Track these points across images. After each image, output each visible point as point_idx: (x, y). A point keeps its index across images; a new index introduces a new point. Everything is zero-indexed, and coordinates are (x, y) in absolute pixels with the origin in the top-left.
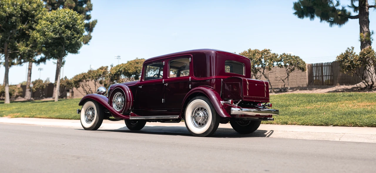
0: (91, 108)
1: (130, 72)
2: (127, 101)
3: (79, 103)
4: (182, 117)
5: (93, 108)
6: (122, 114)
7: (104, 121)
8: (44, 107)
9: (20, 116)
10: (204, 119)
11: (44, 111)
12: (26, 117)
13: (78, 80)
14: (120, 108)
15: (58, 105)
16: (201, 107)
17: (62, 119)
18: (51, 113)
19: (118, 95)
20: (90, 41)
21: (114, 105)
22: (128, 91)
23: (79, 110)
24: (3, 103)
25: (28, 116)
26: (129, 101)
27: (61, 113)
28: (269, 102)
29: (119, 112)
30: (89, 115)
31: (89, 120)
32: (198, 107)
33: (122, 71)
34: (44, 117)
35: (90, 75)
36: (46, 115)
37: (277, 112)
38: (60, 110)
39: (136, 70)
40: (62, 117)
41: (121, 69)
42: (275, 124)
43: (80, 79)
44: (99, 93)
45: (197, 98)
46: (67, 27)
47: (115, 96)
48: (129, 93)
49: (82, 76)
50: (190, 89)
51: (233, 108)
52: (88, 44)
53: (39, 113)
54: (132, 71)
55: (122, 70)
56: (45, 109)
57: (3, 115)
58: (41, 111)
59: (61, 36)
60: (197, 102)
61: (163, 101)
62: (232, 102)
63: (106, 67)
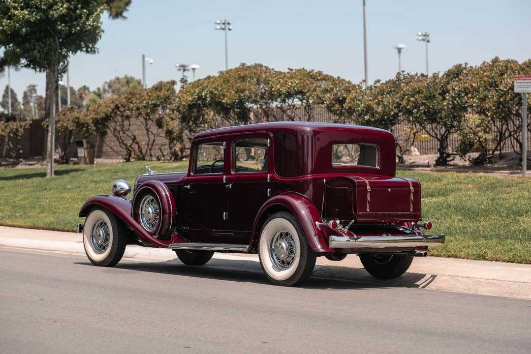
0: (102, 223)
1: (224, 101)
2: (164, 212)
3: (79, 211)
4: (255, 249)
5: (105, 224)
6: (156, 237)
8: (20, 197)
10: (290, 254)
11: (21, 207)
13: (101, 117)
14: (153, 226)
15: (52, 191)
16: (286, 232)
17: (59, 230)
18: (35, 214)
19: (149, 201)
20: (127, 8)
21: (143, 220)
22: (165, 192)
23: (80, 224)
26: (168, 212)
27: (58, 214)
28: (421, 220)
29: (152, 234)
30: (100, 235)
31: (101, 247)
32: (281, 232)
33: (206, 97)
34: (20, 224)
35: (131, 103)
36: (24, 219)
37: (441, 239)
38: (55, 208)
39: (239, 97)
40: (58, 227)
41: (203, 94)
42: (463, 258)
43: (106, 114)
44: (117, 194)
45: (278, 215)
47: (143, 203)
48: (167, 197)
49: (113, 106)
50: (270, 197)
51: (333, 237)
52: (125, 18)
53: (9, 214)
54: (229, 99)
55: (206, 95)
56: (23, 203)
58: (13, 207)
59: (47, 16)
60: (278, 223)
61: (224, 217)
62: (335, 225)
63: (170, 82)
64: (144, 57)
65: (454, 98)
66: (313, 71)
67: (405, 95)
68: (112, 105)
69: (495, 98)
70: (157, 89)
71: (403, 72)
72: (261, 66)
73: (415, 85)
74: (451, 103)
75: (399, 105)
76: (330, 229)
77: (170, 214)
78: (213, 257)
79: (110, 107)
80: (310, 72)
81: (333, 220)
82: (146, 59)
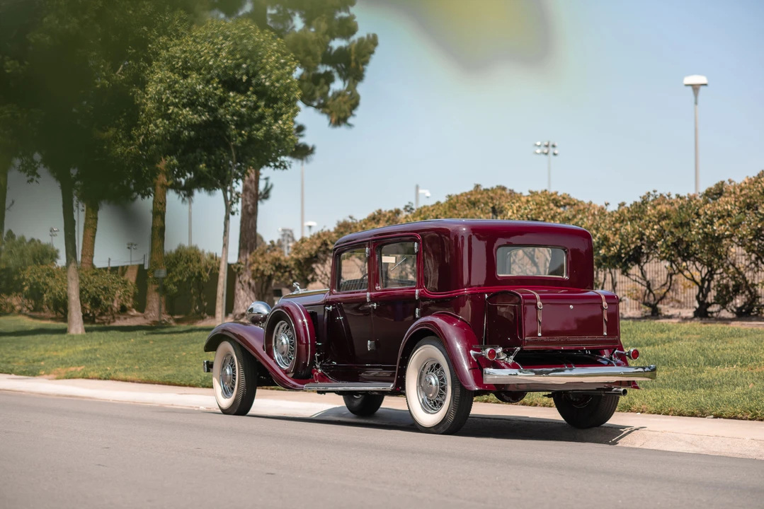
2: (299, 342)
3: (204, 343)
7: (259, 391)
9: (78, 375)
12: (92, 379)
13: (305, 257)
21: (277, 354)
22: (303, 321)
23: (208, 362)
24: (64, 331)
25: (96, 375)
30: (228, 375)
32: (432, 363)
46: (231, 84)
47: (277, 333)
48: (304, 323)
50: (418, 319)
51: (488, 370)
57: (39, 370)
59: (216, 117)
60: (427, 352)
61: (369, 347)
62: (493, 354)
63: (394, 211)
64: (417, 187)
65: (704, 225)
66: (556, 193)
67: (650, 222)
68: (317, 241)
69: (752, 224)
70: (374, 219)
71: (655, 191)
72: (504, 189)
73: (664, 208)
74: (701, 231)
75: (642, 234)
76: (487, 359)
77: (307, 344)
78: (381, 406)
79: (315, 243)
80: (552, 195)
81: (491, 347)
82: (421, 191)
